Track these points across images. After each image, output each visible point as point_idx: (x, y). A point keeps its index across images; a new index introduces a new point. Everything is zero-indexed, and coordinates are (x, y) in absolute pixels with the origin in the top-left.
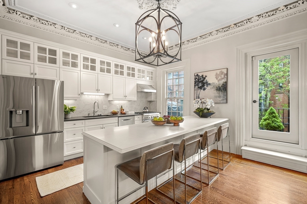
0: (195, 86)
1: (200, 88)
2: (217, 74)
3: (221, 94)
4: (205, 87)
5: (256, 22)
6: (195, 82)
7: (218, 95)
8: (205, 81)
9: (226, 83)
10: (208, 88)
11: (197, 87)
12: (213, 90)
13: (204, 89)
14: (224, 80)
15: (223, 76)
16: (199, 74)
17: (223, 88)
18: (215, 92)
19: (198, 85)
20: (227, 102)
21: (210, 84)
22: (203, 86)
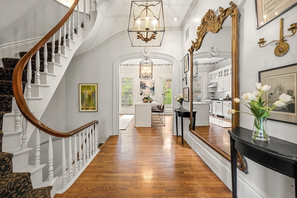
0: (140, 87)
1: (143, 88)
2: (150, 83)
3: (152, 91)
4: (146, 88)
5: (164, 66)
6: (141, 85)
7: (151, 92)
8: (145, 85)
9: (154, 87)
10: (147, 88)
11: (141, 87)
12: (149, 89)
13: (145, 89)
14: (153, 86)
15: (153, 84)
16: (143, 82)
17: (153, 89)
18: (150, 90)
19: (142, 87)
20: (154, 95)
21: (147, 87)
22: (145, 87)
